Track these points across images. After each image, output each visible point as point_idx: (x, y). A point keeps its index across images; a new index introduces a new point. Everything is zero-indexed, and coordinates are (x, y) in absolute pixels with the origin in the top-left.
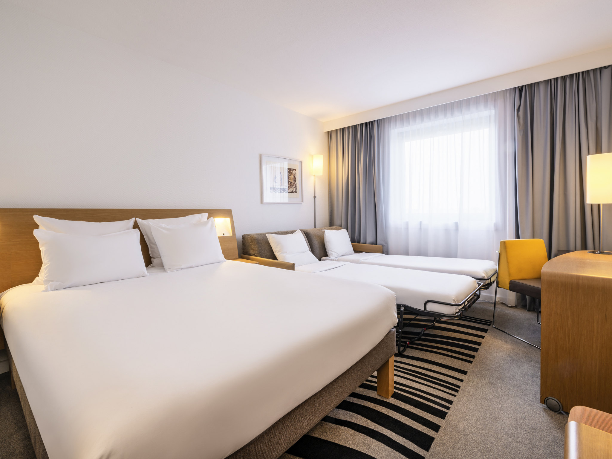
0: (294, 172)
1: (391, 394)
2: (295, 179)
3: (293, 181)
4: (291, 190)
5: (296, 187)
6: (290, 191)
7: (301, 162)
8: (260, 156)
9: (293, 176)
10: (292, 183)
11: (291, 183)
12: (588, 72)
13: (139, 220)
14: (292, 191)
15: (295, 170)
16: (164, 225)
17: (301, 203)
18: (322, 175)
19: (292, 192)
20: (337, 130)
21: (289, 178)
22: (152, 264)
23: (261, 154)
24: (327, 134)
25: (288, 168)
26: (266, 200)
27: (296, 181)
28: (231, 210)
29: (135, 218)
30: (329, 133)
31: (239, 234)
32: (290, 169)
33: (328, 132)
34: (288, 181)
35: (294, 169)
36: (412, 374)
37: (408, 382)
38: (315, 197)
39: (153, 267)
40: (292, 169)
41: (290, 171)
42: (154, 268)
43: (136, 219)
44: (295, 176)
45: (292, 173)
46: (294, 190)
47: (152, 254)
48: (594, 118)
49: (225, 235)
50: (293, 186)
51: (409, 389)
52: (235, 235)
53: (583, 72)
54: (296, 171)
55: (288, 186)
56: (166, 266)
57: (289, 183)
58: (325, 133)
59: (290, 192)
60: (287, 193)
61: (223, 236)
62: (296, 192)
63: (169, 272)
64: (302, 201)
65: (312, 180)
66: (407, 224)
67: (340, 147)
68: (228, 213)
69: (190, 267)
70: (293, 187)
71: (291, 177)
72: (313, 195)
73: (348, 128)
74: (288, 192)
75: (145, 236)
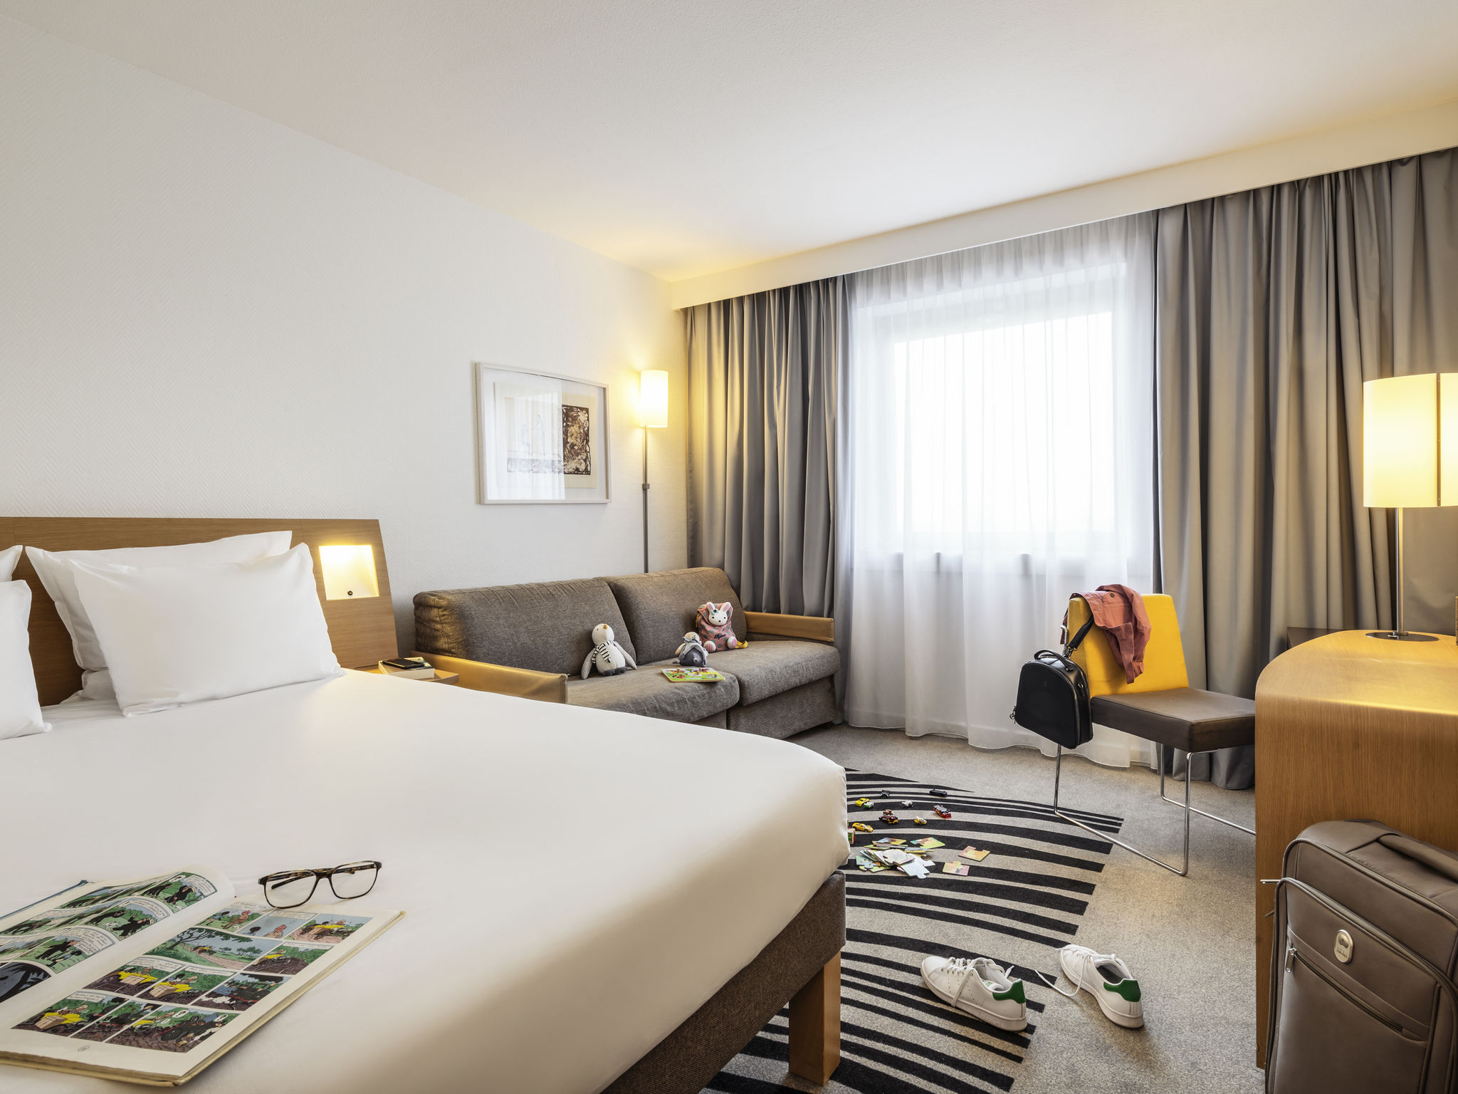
0: (582, 417)
1: (828, 1069)
2: (586, 437)
3: (578, 442)
4: (572, 465)
5: (587, 457)
6: (571, 470)
7: (604, 389)
8: (476, 370)
9: (580, 427)
10: (576, 447)
11: (573, 446)
12: (1359, 171)
13: (38, 555)
14: (577, 469)
15: (587, 410)
16: (124, 569)
17: (606, 504)
18: (666, 426)
19: (577, 471)
20: (709, 305)
21: (565, 433)
22: (82, 689)
23: (479, 363)
24: (682, 314)
25: (563, 406)
26: (492, 494)
27: (588, 441)
28: (377, 521)
29: (22, 546)
30: (688, 314)
31: (404, 592)
32: (571, 407)
33: (685, 311)
34: (565, 442)
35: (582, 409)
36: (900, 996)
37: (886, 1022)
38: (645, 488)
39: (84, 699)
40: (578, 408)
41: (569, 414)
42: (86, 703)
43: (24, 549)
44: (586, 429)
45: (575, 419)
46: (582, 467)
47: (84, 659)
48: (1376, 290)
49: (354, 596)
50: (578, 454)
51: (887, 1046)
52: (389, 594)
53: (1346, 172)
54: (588, 412)
55: (564, 456)
56: (121, 699)
57: (568, 445)
58: (677, 311)
59: (571, 473)
60: (562, 475)
61: (348, 597)
62: (587, 472)
63: (130, 715)
64: (607, 498)
65: (636, 440)
66: (899, 559)
67: (719, 352)
68: (367, 530)
69: (214, 698)
70: (580, 457)
71: (574, 429)
72: (642, 482)
73: (741, 300)
74: (565, 473)
75: (57, 604)
